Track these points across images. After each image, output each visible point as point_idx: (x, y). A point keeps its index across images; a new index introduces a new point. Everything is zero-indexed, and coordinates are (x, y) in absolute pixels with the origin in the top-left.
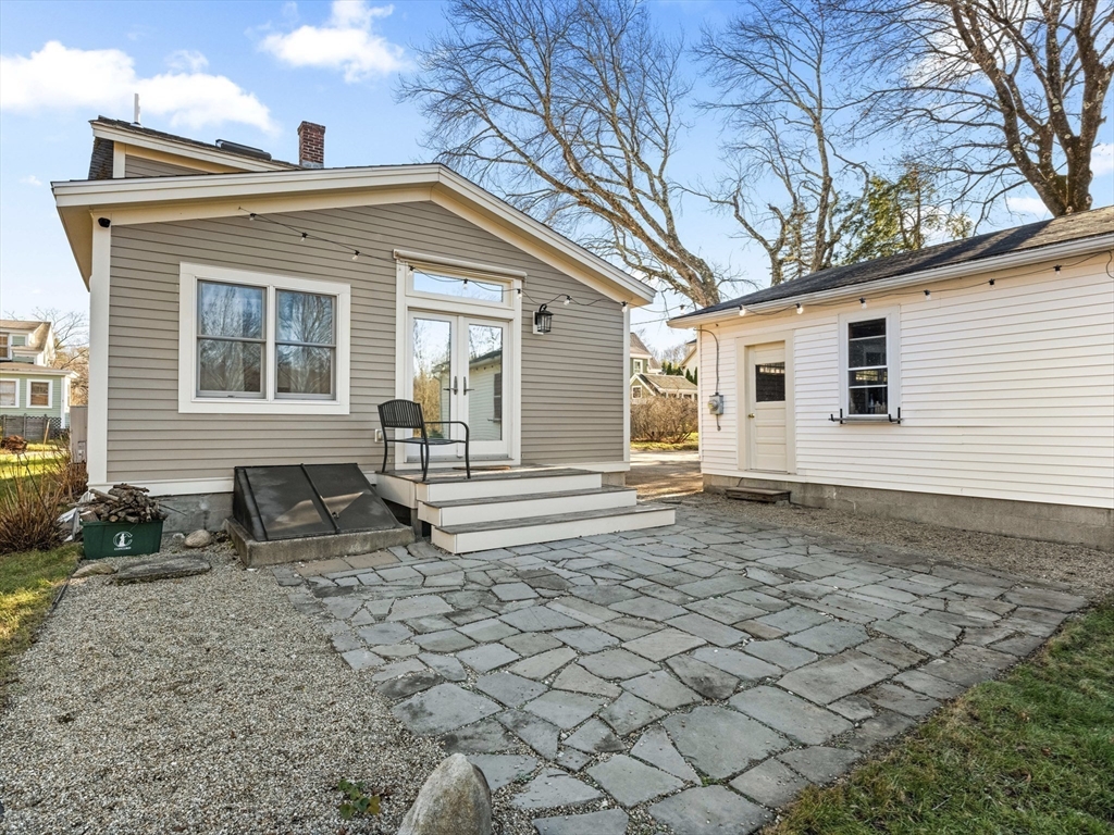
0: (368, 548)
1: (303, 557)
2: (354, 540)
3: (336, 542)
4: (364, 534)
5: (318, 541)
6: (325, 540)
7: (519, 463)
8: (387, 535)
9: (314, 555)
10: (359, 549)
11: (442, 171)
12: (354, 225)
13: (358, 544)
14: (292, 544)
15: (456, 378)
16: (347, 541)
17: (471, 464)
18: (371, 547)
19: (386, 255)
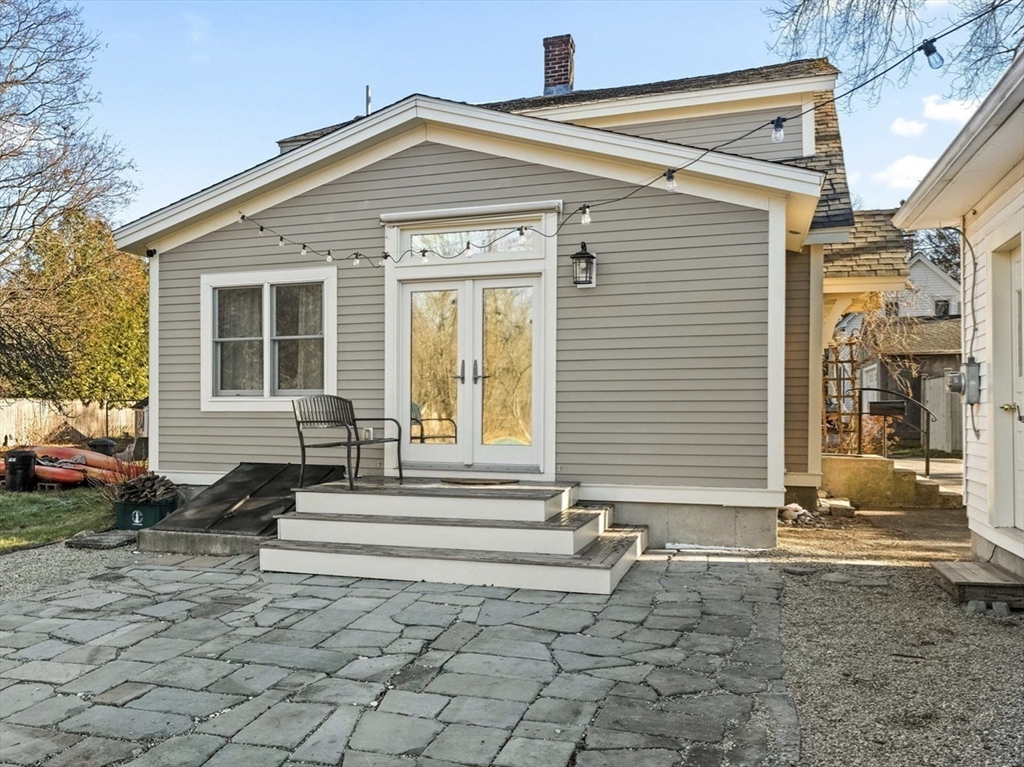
0: (227, 551)
1: (175, 549)
2: (215, 540)
3: (201, 540)
4: (224, 536)
5: (187, 537)
6: (192, 536)
7: (552, 478)
8: (244, 541)
9: (183, 549)
10: (220, 551)
11: (419, 103)
12: (340, 198)
13: (218, 546)
14: (167, 535)
15: (463, 361)
16: (210, 541)
17: (406, 473)
18: (231, 551)
19: (373, 224)
